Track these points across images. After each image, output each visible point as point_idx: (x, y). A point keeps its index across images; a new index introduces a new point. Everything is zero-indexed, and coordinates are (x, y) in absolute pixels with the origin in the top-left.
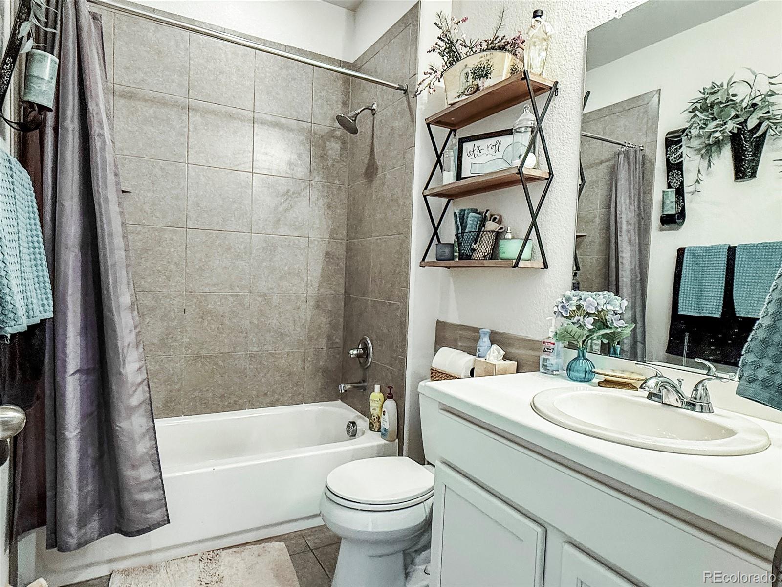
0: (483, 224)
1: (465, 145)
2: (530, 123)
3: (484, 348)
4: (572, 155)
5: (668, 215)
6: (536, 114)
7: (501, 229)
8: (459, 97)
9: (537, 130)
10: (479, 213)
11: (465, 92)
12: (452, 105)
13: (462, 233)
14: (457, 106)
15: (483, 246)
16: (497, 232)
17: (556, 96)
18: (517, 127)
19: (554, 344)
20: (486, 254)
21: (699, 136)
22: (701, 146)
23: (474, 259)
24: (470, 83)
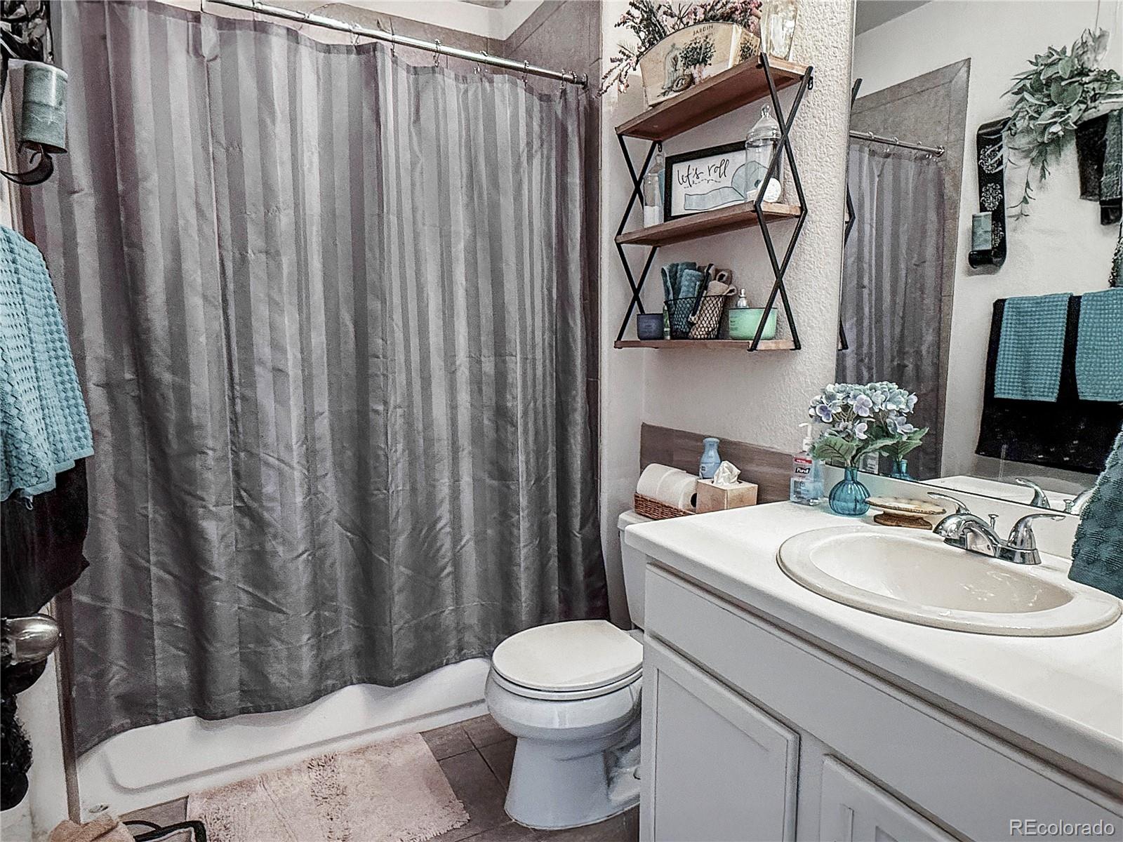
0: (704, 286)
1: (675, 167)
2: (771, 133)
3: (710, 465)
4: (834, 181)
5: (980, 252)
6: (780, 120)
7: (732, 291)
8: (664, 94)
9: (782, 144)
10: (699, 269)
11: (672, 86)
12: (654, 106)
13: (674, 300)
14: (661, 109)
15: (705, 319)
16: (726, 296)
17: (809, 89)
18: (752, 140)
19: (810, 462)
20: (710, 329)
21: (1028, 131)
22: (1031, 146)
23: (693, 339)
24: (680, 72)
